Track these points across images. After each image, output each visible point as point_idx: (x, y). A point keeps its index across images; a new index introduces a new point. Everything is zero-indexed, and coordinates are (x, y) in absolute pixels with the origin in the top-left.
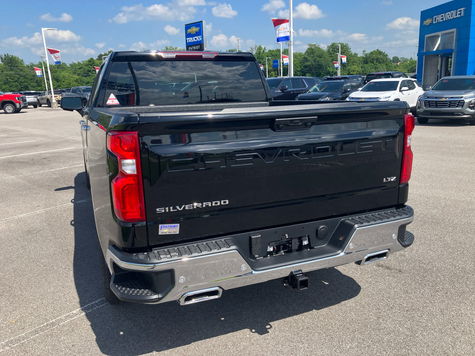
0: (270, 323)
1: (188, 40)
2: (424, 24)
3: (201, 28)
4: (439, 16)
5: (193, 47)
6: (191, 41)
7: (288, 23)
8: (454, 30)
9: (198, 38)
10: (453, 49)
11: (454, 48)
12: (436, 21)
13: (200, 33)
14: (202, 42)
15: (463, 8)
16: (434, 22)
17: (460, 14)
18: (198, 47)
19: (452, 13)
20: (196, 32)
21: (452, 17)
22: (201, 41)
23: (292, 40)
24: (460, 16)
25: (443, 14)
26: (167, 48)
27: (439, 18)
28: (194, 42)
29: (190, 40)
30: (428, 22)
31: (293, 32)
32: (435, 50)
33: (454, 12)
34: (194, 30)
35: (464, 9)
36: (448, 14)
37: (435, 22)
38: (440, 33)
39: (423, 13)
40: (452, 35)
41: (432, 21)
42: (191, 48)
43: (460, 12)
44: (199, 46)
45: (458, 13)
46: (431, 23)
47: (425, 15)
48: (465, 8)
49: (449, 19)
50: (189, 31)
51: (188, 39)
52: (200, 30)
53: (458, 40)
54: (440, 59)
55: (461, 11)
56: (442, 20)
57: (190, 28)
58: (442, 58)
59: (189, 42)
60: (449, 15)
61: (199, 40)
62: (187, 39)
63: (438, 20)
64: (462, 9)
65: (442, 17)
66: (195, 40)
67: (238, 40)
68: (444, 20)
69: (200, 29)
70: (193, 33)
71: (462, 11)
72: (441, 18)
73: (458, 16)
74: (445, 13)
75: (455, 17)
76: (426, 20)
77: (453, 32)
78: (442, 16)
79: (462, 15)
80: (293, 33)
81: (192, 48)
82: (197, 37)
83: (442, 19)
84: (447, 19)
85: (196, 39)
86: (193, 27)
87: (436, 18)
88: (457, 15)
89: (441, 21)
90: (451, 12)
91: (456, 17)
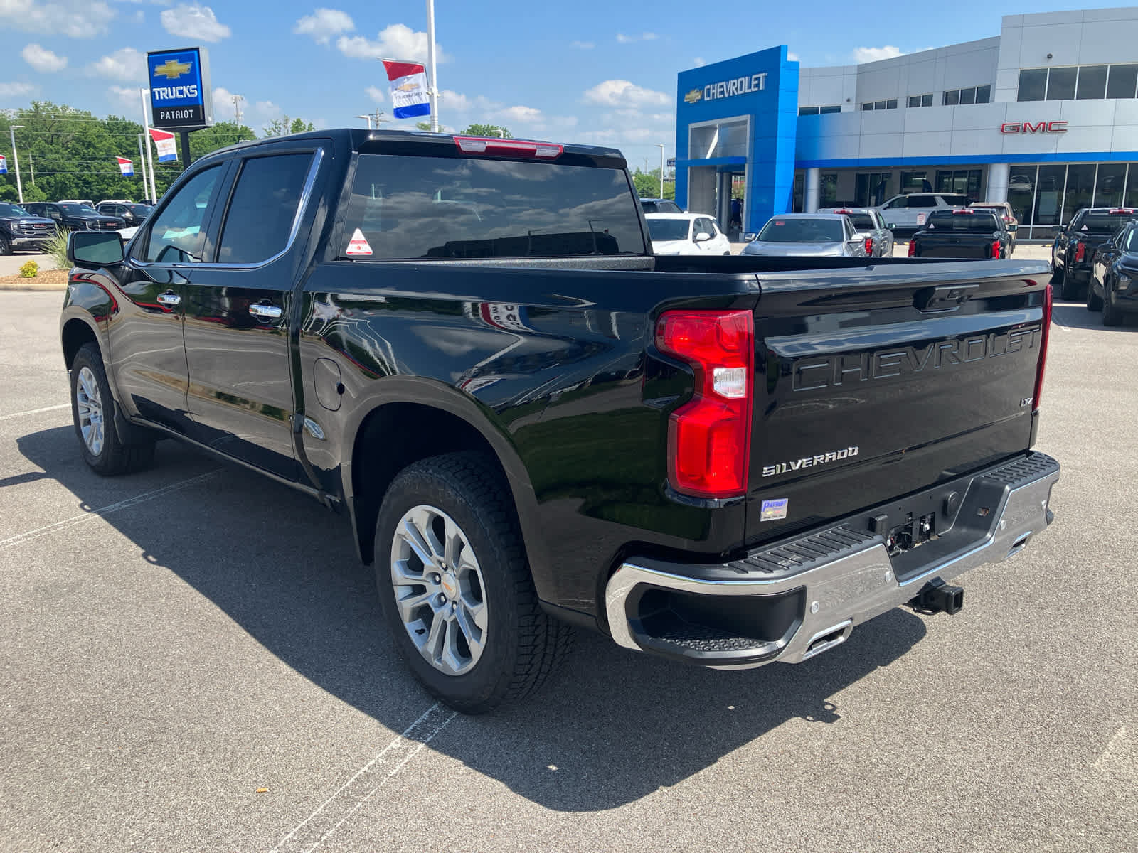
0: (826, 700)
1: (159, 92)
2: (685, 101)
3: (197, 64)
4: (716, 85)
5: (173, 112)
6: (167, 95)
7: (421, 73)
8: (747, 117)
9: (189, 91)
10: (745, 158)
11: (747, 155)
12: (709, 96)
13: (193, 77)
14: (200, 103)
15: (764, 74)
16: (706, 99)
17: (757, 85)
18: (187, 114)
19: (741, 82)
20: (180, 75)
21: (741, 90)
22: (197, 98)
23: (436, 113)
24: (756, 89)
25: (724, 84)
26: (37, 107)
27: (716, 91)
28: (176, 98)
29: (165, 93)
30: (693, 96)
31: (439, 95)
32: (708, 157)
33: (745, 80)
34: (175, 68)
35: (766, 77)
36: (734, 84)
37: (708, 99)
38: (716, 123)
39: (682, 76)
40: (741, 127)
41: (703, 95)
42: (168, 113)
43: (756, 82)
44: (191, 111)
45: (754, 83)
46: (699, 100)
47: (688, 81)
48: (767, 74)
49: (736, 94)
50: (160, 70)
51: (159, 89)
52: (193, 70)
53: (755, 138)
54: (718, 176)
55: (758, 79)
56: (722, 96)
57: (164, 63)
58: (722, 173)
59: (162, 98)
60: (737, 86)
61: (189, 95)
62: (154, 90)
63: (713, 94)
64: (761, 75)
65: (722, 90)
66: (180, 94)
67: (235, 100)
68: (726, 95)
69: (193, 66)
70: (174, 77)
71: (761, 80)
72: (719, 90)
73: (754, 89)
74: (727, 81)
75: (747, 91)
76: (689, 93)
77: (744, 123)
78: (722, 87)
79: (761, 88)
80: (438, 97)
81: (171, 114)
82: (185, 89)
83: (722, 93)
84: (731, 95)
85: (181, 92)
86: (173, 61)
87: (709, 90)
88: (750, 88)
89: (719, 97)
90: (740, 80)
91: (750, 90)
